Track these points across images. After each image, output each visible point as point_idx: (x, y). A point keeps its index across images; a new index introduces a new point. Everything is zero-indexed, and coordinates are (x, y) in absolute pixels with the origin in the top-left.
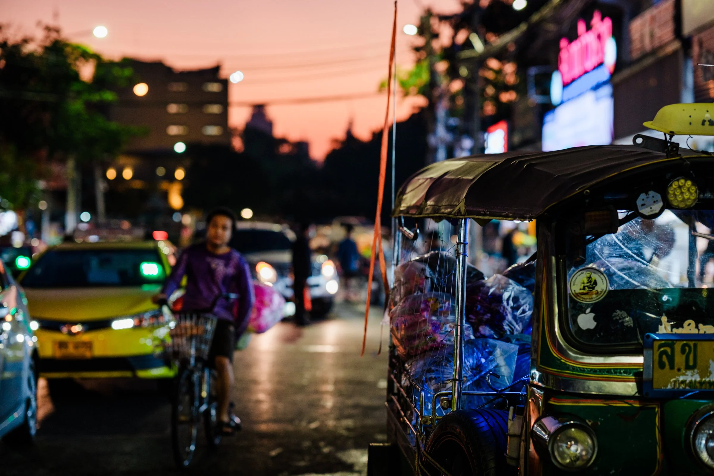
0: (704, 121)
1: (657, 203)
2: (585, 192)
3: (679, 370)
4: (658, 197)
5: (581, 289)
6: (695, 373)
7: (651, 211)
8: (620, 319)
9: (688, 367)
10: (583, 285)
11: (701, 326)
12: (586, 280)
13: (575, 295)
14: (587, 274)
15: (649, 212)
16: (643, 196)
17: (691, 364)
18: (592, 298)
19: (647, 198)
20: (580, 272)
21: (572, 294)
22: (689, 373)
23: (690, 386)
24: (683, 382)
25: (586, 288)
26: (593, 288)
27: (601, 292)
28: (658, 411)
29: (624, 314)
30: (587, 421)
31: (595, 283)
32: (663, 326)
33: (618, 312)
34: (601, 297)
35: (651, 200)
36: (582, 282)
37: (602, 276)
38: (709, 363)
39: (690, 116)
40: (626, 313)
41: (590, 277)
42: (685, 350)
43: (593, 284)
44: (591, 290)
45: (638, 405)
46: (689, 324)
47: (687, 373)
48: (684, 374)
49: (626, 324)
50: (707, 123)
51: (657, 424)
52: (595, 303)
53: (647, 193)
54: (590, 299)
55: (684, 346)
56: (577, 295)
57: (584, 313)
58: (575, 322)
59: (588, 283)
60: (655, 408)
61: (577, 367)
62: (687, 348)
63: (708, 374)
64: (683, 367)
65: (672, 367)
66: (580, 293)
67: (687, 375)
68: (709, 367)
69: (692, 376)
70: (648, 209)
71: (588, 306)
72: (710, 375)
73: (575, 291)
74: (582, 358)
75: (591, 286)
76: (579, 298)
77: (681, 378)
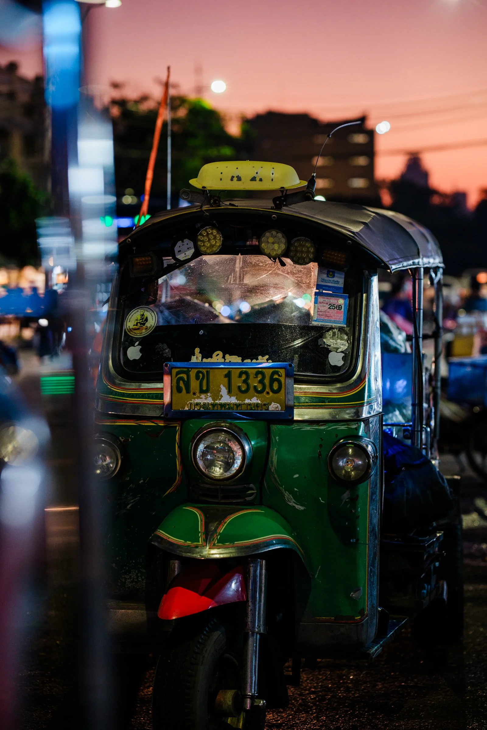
0: (233, 177)
1: (190, 250)
2: (127, 241)
3: (194, 394)
4: (191, 244)
5: (134, 325)
6: (208, 397)
7: (185, 257)
8: (161, 351)
9: (202, 391)
10: (136, 322)
11: (227, 356)
12: (139, 318)
13: (129, 330)
14: (141, 312)
15: (183, 258)
16: (179, 243)
17: (204, 388)
18: (142, 333)
19: (183, 245)
20: (136, 311)
21: (126, 330)
22: (203, 396)
23: (203, 408)
24: (197, 404)
25: (139, 324)
26: (144, 324)
27: (150, 327)
28: (178, 429)
29: (165, 346)
30: (120, 438)
31: (146, 320)
32: (195, 357)
33: (161, 345)
34: (149, 332)
35: (186, 246)
36: (136, 319)
37: (153, 314)
38: (220, 388)
39: (222, 173)
40: (166, 346)
41: (143, 315)
42: (199, 377)
43: (144, 321)
44: (142, 325)
45: (162, 425)
46: (218, 355)
47: (201, 397)
48: (199, 398)
49: (165, 355)
50: (235, 179)
51: (177, 440)
52: (143, 337)
53: (183, 241)
54: (140, 333)
55: (198, 373)
56: (130, 330)
57: (134, 346)
58: (125, 354)
59: (140, 320)
60: (176, 427)
61: (119, 392)
62: (201, 375)
63: (220, 397)
64: (197, 391)
65: (188, 392)
66: (133, 329)
67: (202, 398)
68: (220, 391)
69: (206, 399)
70: (183, 255)
71: (137, 339)
72: (221, 398)
73: (129, 327)
74: (124, 385)
75: (142, 322)
76: (131, 332)
77: (197, 401)
